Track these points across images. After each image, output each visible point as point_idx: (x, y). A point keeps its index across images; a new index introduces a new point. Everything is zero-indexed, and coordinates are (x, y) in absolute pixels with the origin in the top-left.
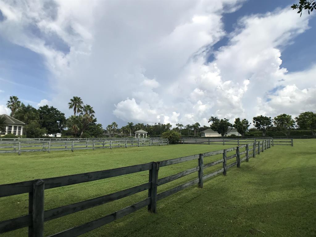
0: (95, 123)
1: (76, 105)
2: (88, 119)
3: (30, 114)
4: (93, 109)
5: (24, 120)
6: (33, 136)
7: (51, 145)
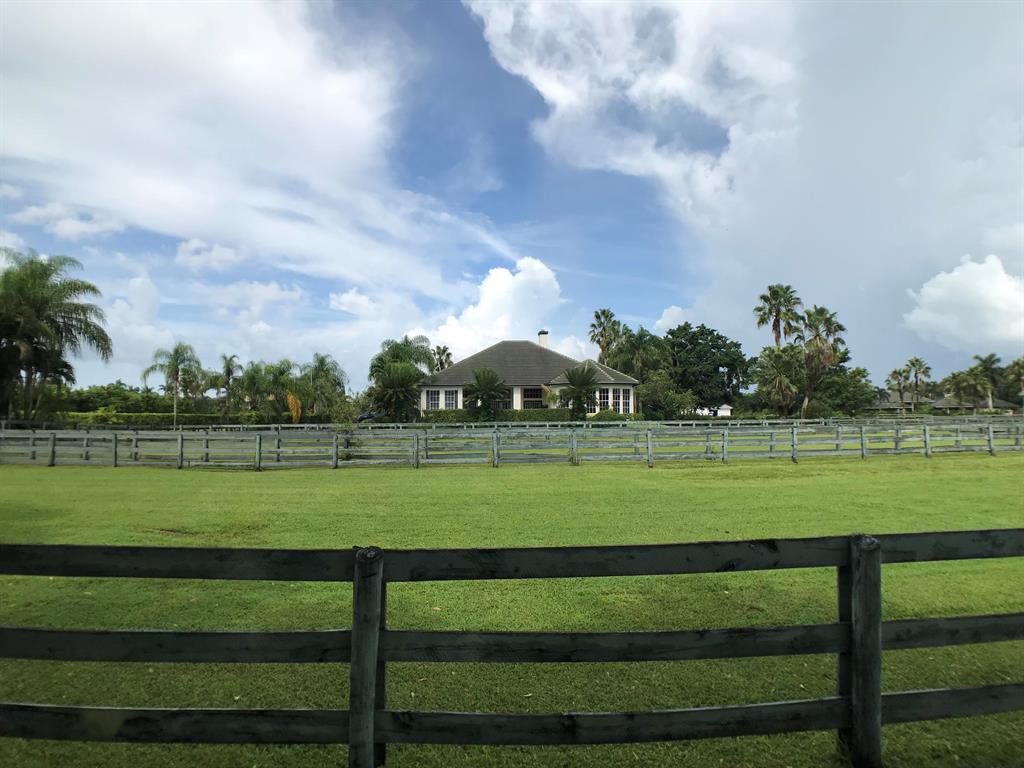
0: (846, 365)
1: (778, 312)
2: (822, 354)
3: (647, 353)
4: (839, 319)
5: (633, 372)
6: (658, 414)
7: (732, 441)
